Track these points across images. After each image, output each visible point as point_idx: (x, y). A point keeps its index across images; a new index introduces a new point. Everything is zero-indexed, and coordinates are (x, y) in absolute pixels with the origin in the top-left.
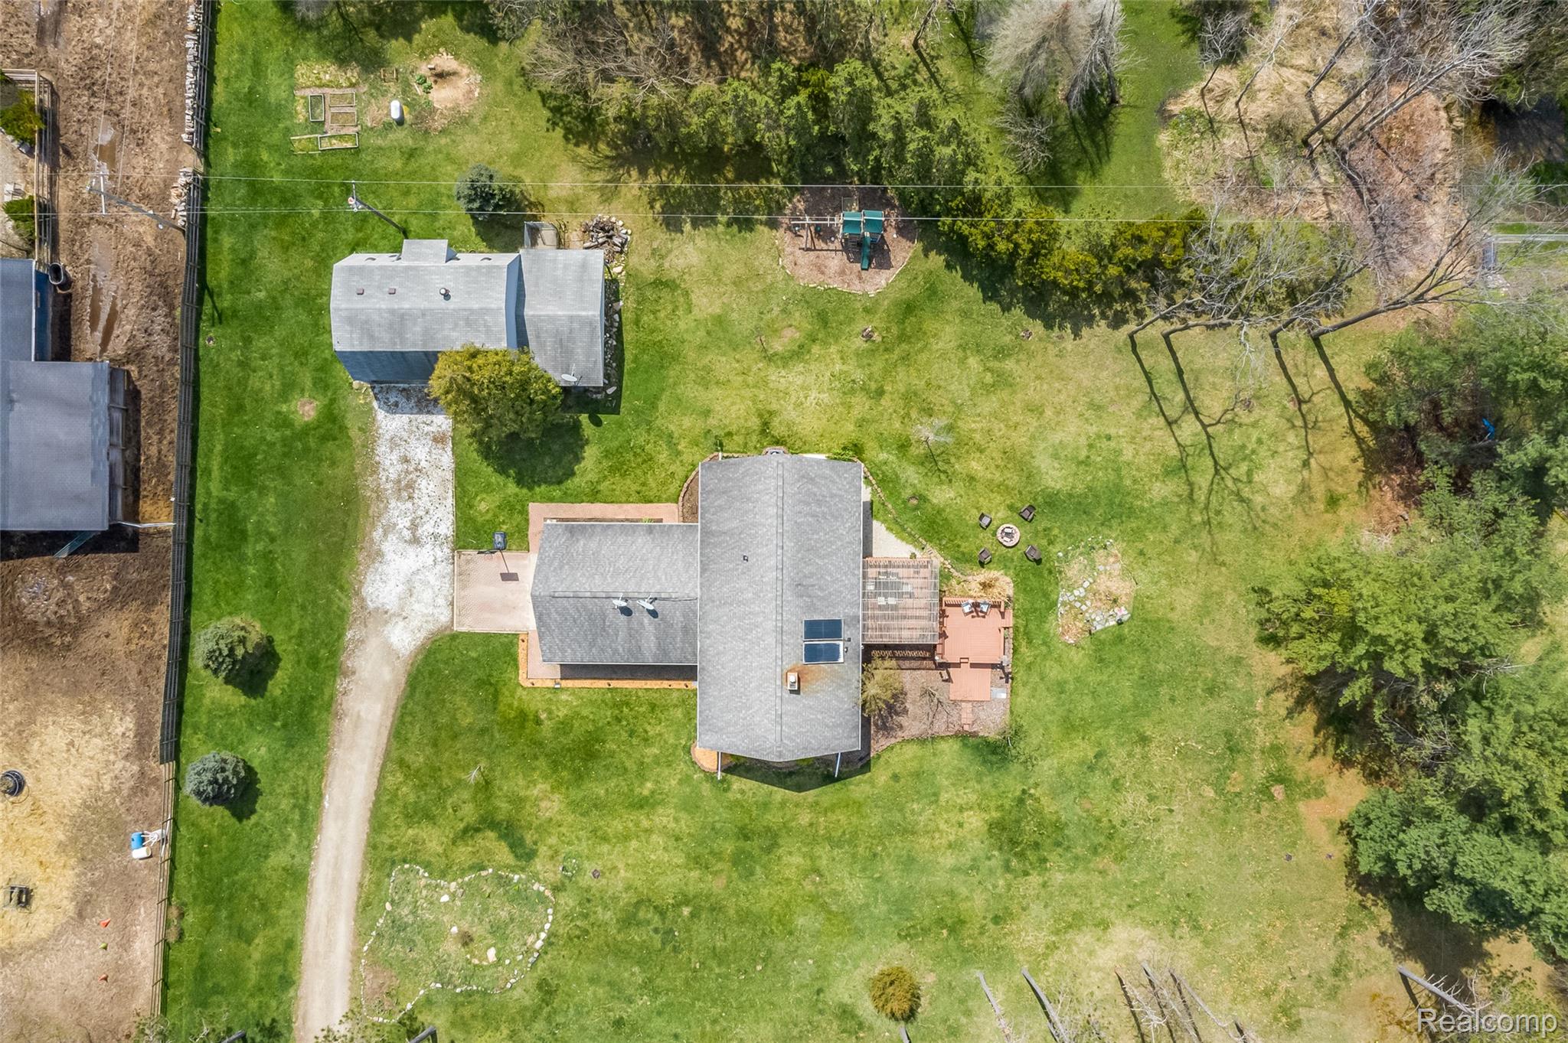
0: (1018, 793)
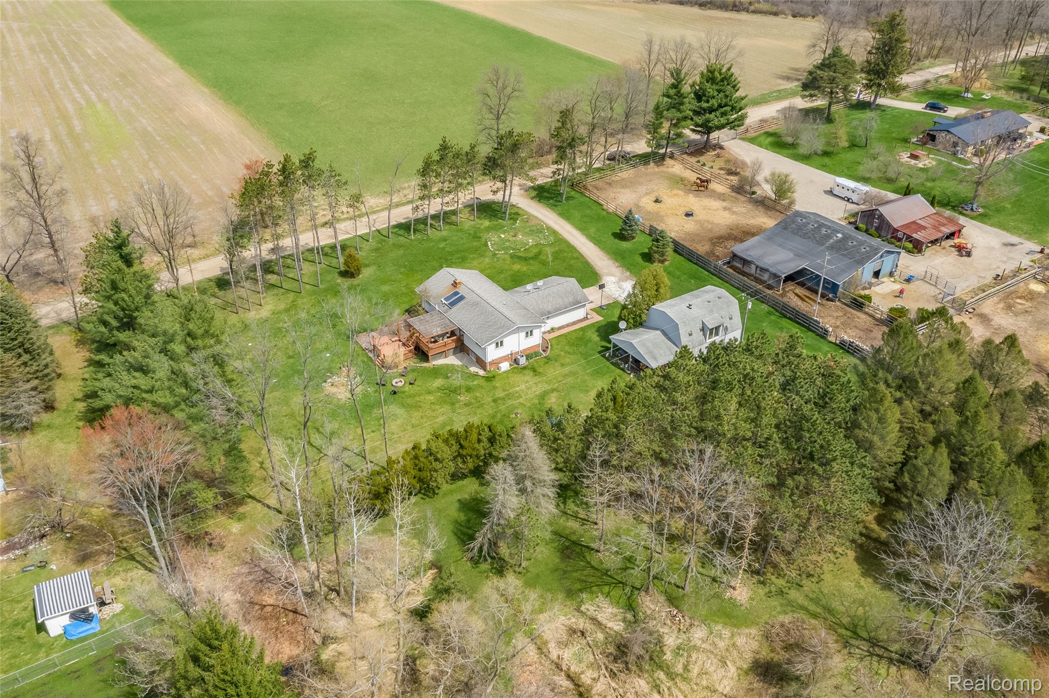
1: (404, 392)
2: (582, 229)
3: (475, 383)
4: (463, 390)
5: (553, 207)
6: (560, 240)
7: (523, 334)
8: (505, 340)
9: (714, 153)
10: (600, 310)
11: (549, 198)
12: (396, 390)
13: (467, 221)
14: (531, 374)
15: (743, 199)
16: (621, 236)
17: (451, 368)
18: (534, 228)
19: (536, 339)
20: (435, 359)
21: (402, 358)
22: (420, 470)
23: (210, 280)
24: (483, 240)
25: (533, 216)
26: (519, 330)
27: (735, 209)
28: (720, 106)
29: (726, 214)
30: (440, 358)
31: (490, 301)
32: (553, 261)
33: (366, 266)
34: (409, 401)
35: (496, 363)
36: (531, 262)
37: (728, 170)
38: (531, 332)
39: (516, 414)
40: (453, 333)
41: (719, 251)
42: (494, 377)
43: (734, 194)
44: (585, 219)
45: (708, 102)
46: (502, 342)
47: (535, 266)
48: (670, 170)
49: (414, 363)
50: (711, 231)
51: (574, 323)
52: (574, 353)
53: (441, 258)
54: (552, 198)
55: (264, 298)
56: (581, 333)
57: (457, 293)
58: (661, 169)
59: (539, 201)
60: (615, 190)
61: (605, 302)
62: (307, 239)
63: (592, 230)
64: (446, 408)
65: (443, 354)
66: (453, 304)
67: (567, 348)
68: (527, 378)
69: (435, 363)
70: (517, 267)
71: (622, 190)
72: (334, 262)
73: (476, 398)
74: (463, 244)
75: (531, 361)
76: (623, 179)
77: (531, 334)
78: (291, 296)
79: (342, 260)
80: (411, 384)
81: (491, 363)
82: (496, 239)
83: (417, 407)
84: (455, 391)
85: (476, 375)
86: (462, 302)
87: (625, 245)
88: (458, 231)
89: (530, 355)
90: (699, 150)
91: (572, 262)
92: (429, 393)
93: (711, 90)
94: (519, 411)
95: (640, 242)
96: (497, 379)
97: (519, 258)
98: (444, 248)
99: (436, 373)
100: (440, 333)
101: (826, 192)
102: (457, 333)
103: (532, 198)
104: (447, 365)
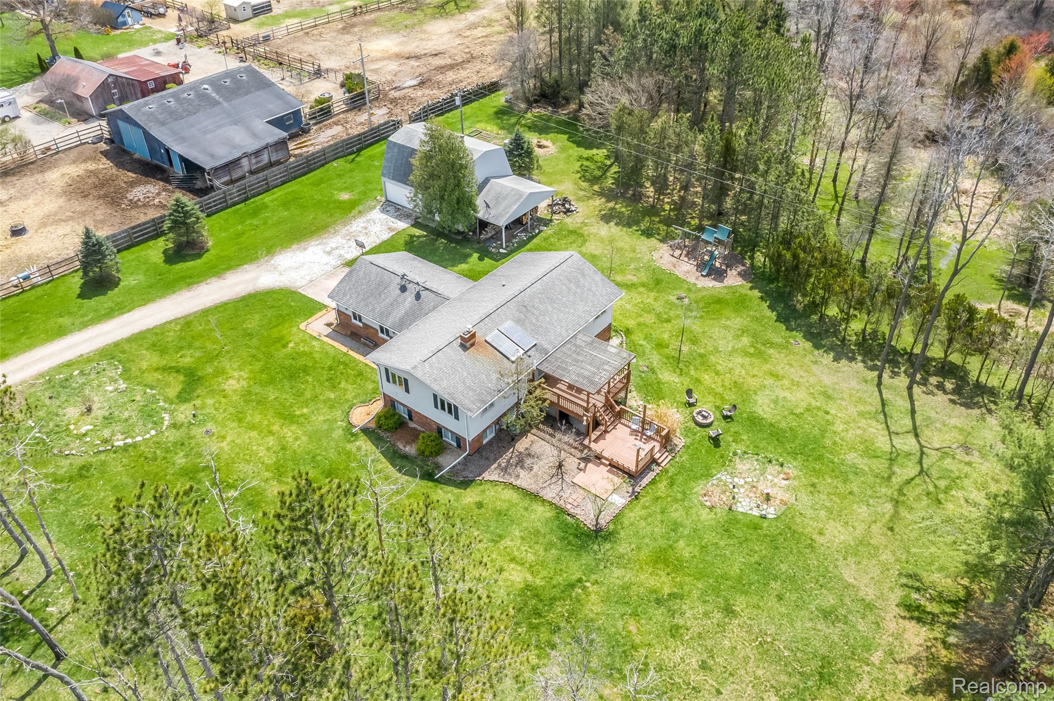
0: (574, 578)
57: (495, 339)
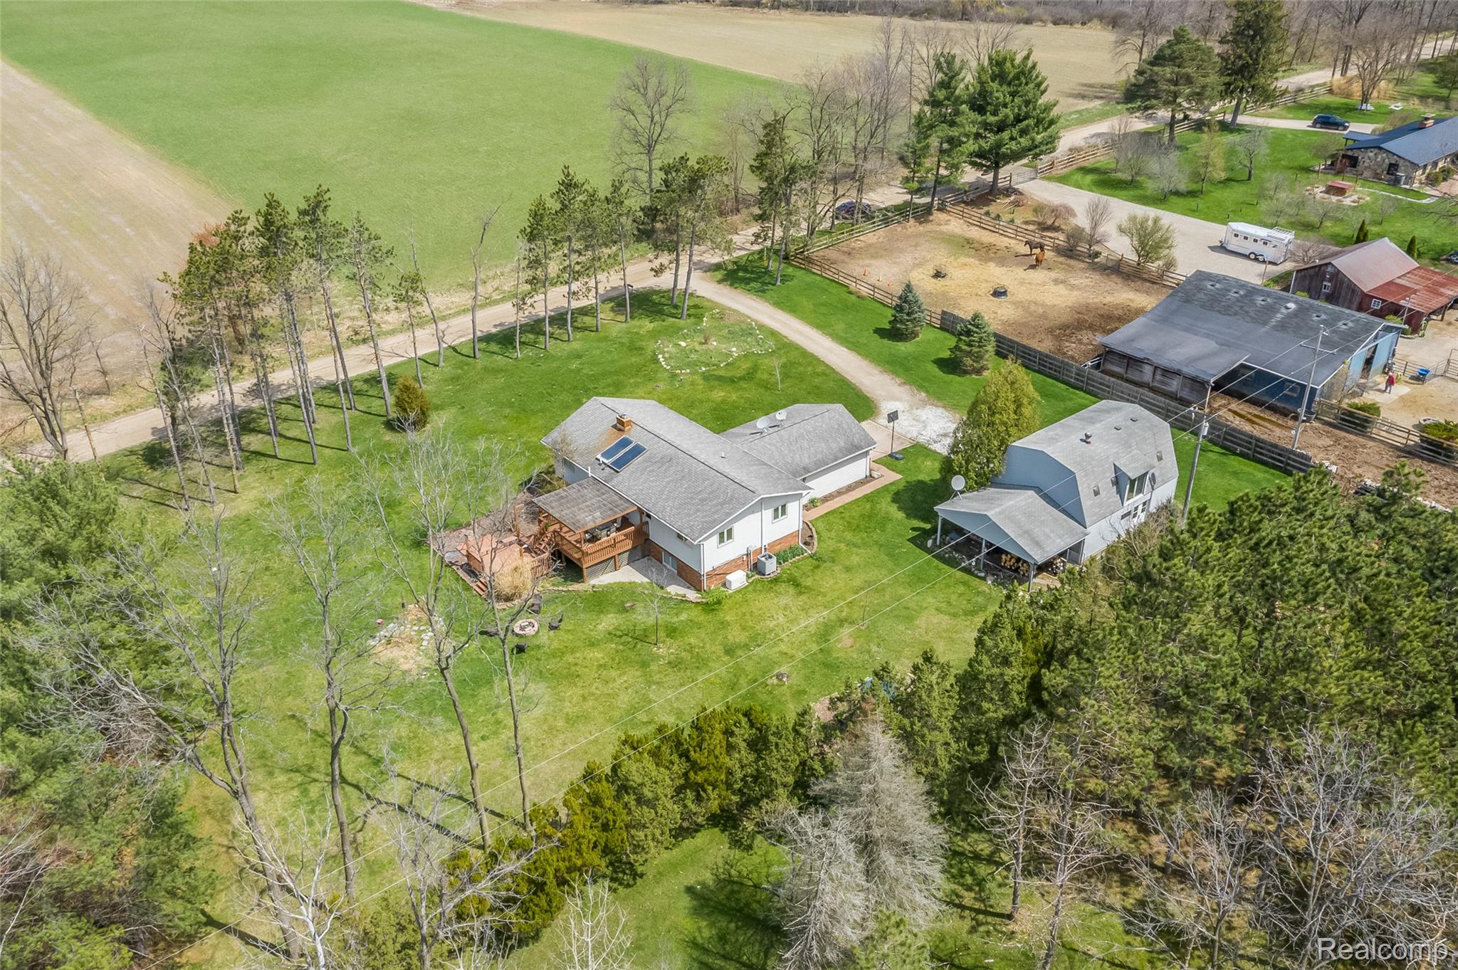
1: (538, 647)
2: (822, 326)
3: (684, 617)
4: (662, 634)
5: (761, 292)
6: (785, 346)
7: (768, 513)
8: (737, 527)
9: (1007, 200)
10: (892, 460)
11: (747, 281)
12: (522, 642)
13: (613, 324)
14: (792, 590)
15: (1082, 265)
16: (895, 333)
17: (628, 590)
18: (737, 328)
19: (793, 521)
20: (593, 574)
21: (528, 575)
22: (605, 827)
23: (132, 452)
24: (649, 353)
25: (730, 309)
26: (762, 504)
27: (1072, 281)
28: (1018, 120)
29: (1061, 289)
30: (603, 572)
31: (695, 453)
32: (782, 381)
33: (438, 408)
34: (552, 665)
35: (720, 574)
36: (743, 384)
37: (1039, 224)
38: (784, 507)
39: (779, 676)
40: (625, 522)
41: (1071, 348)
42: (719, 602)
43: (1062, 259)
44: (823, 310)
45: (995, 113)
46: (730, 532)
47: (752, 392)
48: (944, 228)
49: (551, 585)
50: (1044, 316)
51: (850, 488)
52: (865, 545)
53: (575, 387)
54: (755, 280)
55: (241, 478)
56: (868, 506)
57: (625, 443)
58: (929, 227)
59: (731, 285)
60: (861, 262)
61: (897, 448)
62: (322, 369)
63: (840, 327)
64: (632, 675)
65: (611, 563)
66: (620, 464)
67: (849, 536)
68: (784, 600)
69: (594, 581)
70: (719, 394)
71: (873, 262)
72: (376, 405)
73: (690, 649)
74: (613, 361)
75: (786, 565)
76: (870, 245)
77: (784, 513)
78: (297, 471)
79: (391, 400)
80: (552, 628)
81: (714, 574)
82: (670, 348)
83: (572, 676)
84: (642, 636)
85: (684, 601)
86: (639, 459)
87: (903, 347)
88: (599, 340)
89: (784, 552)
90: (983, 196)
91: (817, 381)
92: (592, 645)
93: (999, 92)
94: (784, 669)
95: (928, 342)
96: (727, 604)
97: (719, 378)
98: (579, 370)
99: (600, 603)
100: (599, 522)
101: (1213, 248)
102: (636, 520)
103: (719, 282)
104: (621, 586)
